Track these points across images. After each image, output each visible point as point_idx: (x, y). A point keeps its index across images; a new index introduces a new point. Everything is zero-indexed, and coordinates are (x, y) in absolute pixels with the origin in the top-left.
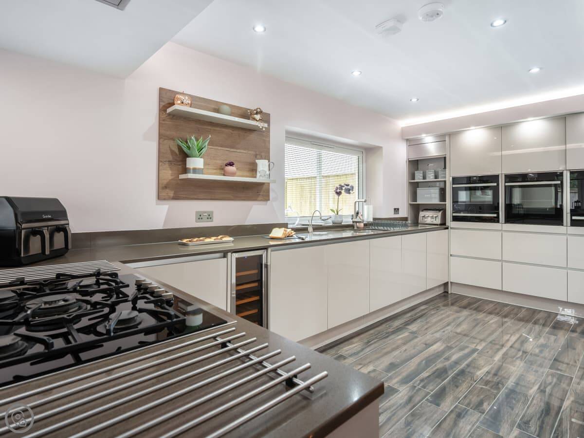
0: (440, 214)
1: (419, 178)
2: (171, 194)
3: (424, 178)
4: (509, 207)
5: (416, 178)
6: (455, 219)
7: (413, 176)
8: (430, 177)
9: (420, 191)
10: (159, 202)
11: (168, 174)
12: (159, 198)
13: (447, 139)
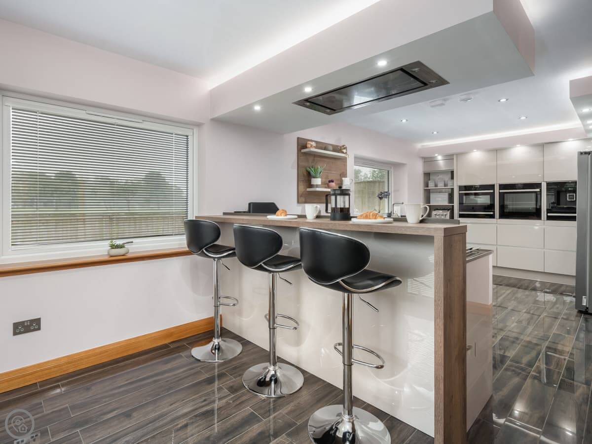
0: (448, 213)
1: (431, 185)
2: (304, 200)
3: (436, 186)
4: (502, 207)
5: (429, 186)
6: (461, 216)
7: (427, 185)
8: (441, 185)
9: (432, 196)
10: (298, 205)
11: (302, 188)
12: (298, 202)
13: (455, 157)
